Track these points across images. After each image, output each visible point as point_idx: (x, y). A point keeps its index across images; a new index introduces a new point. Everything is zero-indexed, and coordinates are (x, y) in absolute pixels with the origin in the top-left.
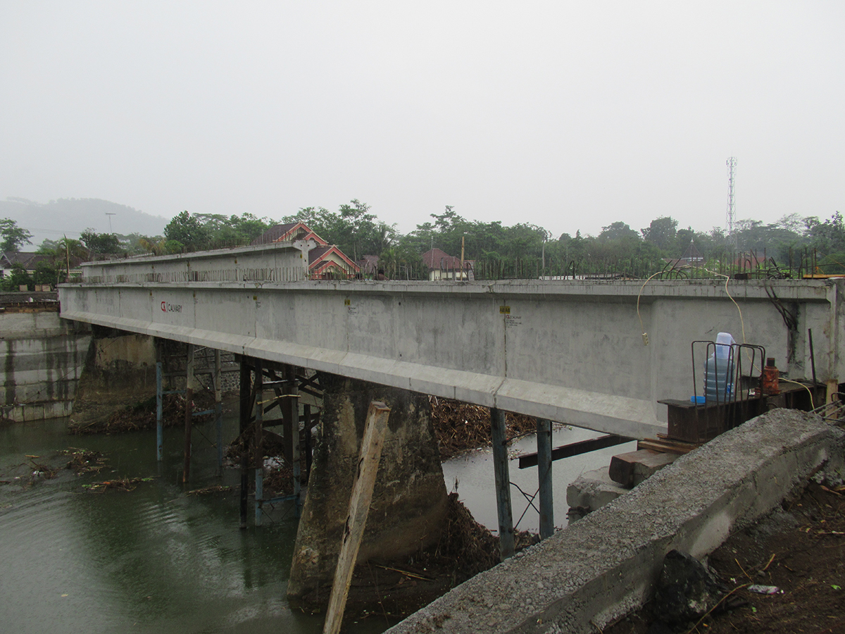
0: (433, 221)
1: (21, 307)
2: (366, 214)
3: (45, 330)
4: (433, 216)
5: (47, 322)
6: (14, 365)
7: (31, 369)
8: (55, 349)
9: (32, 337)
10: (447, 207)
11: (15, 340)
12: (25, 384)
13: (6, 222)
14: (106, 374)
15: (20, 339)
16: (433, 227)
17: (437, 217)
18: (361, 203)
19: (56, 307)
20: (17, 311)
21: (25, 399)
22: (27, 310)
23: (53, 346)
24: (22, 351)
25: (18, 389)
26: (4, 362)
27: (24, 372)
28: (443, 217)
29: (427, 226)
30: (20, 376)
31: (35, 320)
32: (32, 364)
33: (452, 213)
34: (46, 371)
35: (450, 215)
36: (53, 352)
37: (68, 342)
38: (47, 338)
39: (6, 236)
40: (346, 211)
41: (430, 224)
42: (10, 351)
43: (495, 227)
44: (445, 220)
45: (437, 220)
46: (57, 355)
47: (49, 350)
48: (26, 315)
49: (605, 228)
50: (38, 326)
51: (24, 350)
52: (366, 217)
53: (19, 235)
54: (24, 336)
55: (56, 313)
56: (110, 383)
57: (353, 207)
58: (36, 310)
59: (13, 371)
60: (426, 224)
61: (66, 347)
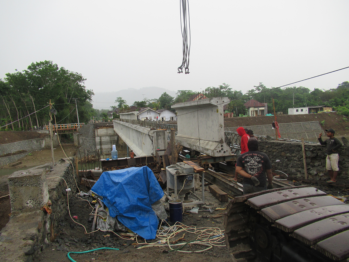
0: (254, 89)
1: (103, 127)
2: (228, 88)
3: (110, 133)
4: (255, 87)
5: (110, 131)
6: (102, 143)
7: (106, 145)
8: (112, 139)
9: (106, 135)
10: (260, 83)
11: (102, 136)
12: (105, 149)
13: (120, 98)
14: (122, 146)
15: (103, 136)
16: (255, 91)
17: (256, 87)
18: (226, 84)
19: (113, 127)
20: (102, 128)
21: (105, 153)
22: (105, 128)
23: (112, 138)
24: (104, 140)
25: (104, 150)
26: (99, 142)
27: (105, 145)
28: (259, 87)
29: (252, 91)
30: (104, 147)
31: (107, 131)
32: (106, 143)
33: (262, 85)
34: (110, 145)
35: (261, 86)
36: (112, 140)
37: (116, 137)
38: (110, 136)
39: (120, 102)
40: (221, 87)
41: (254, 90)
42: (100, 140)
43: (278, 89)
44: (259, 88)
45: (256, 88)
46: (113, 141)
47: (111, 139)
48: (105, 129)
49: (340, 84)
50: (108, 132)
51: (104, 139)
52: (228, 89)
53: (123, 102)
54: (104, 135)
55: (113, 128)
56: (123, 149)
57: (223, 86)
58: (107, 128)
59: (102, 145)
60: (252, 90)
61: (115, 138)
